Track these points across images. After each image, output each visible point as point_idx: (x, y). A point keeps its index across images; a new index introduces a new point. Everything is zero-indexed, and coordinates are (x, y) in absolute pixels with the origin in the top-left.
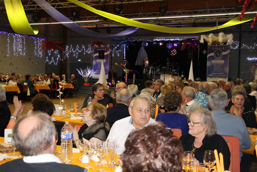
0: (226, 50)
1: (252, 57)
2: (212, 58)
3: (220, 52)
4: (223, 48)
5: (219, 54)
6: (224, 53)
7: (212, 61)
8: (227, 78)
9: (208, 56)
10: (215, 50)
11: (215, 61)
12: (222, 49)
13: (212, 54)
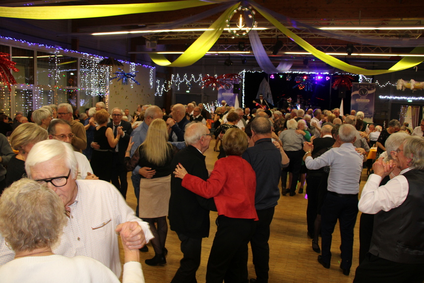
0: (372, 89)
1: (384, 95)
2: (357, 96)
3: (365, 91)
4: (369, 86)
5: (365, 93)
6: (369, 92)
7: (357, 100)
8: (372, 118)
9: (352, 94)
10: (360, 88)
11: (359, 100)
12: (367, 88)
13: (357, 92)
